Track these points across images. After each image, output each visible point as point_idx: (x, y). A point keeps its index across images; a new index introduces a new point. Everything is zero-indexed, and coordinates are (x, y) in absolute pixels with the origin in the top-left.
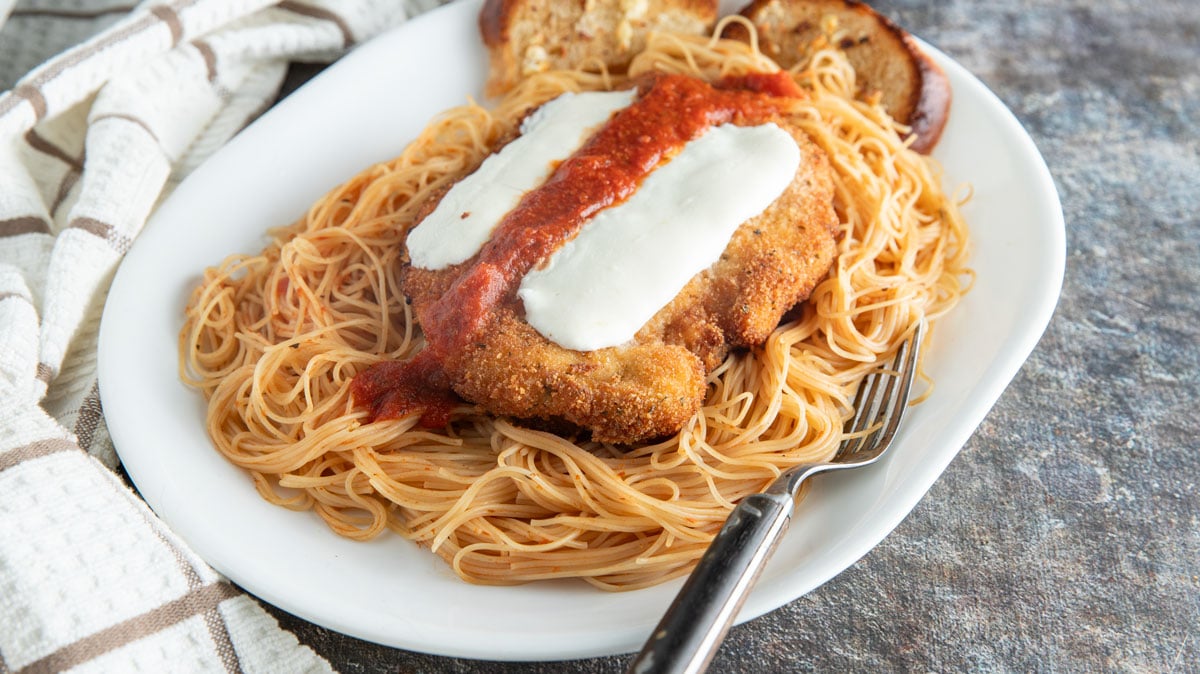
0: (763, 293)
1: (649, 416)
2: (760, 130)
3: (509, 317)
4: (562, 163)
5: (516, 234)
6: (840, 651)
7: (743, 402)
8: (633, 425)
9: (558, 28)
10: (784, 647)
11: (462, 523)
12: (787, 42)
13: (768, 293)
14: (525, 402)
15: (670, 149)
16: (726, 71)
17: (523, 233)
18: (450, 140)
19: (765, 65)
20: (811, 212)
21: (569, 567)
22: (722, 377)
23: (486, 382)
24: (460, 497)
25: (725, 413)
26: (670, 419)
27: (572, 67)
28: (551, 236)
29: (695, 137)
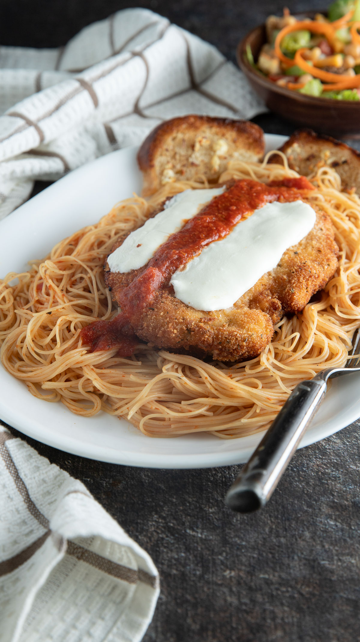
0: (301, 283)
1: (244, 344)
2: (293, 204)
3: (166, 294)
4: (189, 220)
5: (167, 253)
6: (355, 468)
7: (293, 339)
8: (235, 349)
9: (180, 160)
10: (323, 466)
11: (143, 404)
12: (303, 165)
13: (304, 283)
14: (177, 338)
15: (247, 213)
16: (272, 178)
17: (172, 253)
18: (125, 214)
19: (293, 174)
20: (324, 243)
21: (203, 426)
22: (280, 328)
23: (155, 328)
24: (142, 390)
25: (284, 345)
26: (255, 346)
27: (188, 179)
28: (186, 254)
29: (259, 207)
